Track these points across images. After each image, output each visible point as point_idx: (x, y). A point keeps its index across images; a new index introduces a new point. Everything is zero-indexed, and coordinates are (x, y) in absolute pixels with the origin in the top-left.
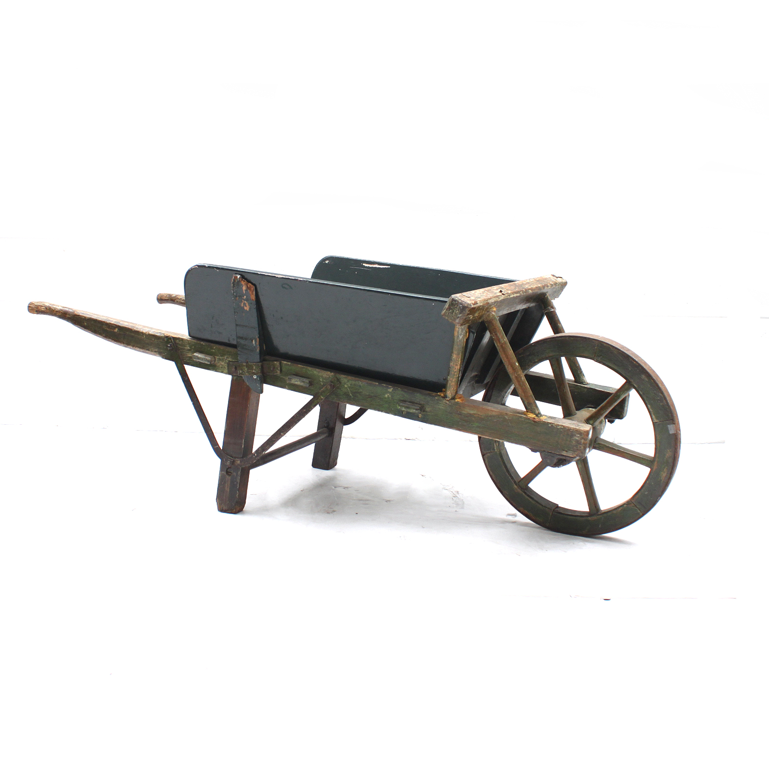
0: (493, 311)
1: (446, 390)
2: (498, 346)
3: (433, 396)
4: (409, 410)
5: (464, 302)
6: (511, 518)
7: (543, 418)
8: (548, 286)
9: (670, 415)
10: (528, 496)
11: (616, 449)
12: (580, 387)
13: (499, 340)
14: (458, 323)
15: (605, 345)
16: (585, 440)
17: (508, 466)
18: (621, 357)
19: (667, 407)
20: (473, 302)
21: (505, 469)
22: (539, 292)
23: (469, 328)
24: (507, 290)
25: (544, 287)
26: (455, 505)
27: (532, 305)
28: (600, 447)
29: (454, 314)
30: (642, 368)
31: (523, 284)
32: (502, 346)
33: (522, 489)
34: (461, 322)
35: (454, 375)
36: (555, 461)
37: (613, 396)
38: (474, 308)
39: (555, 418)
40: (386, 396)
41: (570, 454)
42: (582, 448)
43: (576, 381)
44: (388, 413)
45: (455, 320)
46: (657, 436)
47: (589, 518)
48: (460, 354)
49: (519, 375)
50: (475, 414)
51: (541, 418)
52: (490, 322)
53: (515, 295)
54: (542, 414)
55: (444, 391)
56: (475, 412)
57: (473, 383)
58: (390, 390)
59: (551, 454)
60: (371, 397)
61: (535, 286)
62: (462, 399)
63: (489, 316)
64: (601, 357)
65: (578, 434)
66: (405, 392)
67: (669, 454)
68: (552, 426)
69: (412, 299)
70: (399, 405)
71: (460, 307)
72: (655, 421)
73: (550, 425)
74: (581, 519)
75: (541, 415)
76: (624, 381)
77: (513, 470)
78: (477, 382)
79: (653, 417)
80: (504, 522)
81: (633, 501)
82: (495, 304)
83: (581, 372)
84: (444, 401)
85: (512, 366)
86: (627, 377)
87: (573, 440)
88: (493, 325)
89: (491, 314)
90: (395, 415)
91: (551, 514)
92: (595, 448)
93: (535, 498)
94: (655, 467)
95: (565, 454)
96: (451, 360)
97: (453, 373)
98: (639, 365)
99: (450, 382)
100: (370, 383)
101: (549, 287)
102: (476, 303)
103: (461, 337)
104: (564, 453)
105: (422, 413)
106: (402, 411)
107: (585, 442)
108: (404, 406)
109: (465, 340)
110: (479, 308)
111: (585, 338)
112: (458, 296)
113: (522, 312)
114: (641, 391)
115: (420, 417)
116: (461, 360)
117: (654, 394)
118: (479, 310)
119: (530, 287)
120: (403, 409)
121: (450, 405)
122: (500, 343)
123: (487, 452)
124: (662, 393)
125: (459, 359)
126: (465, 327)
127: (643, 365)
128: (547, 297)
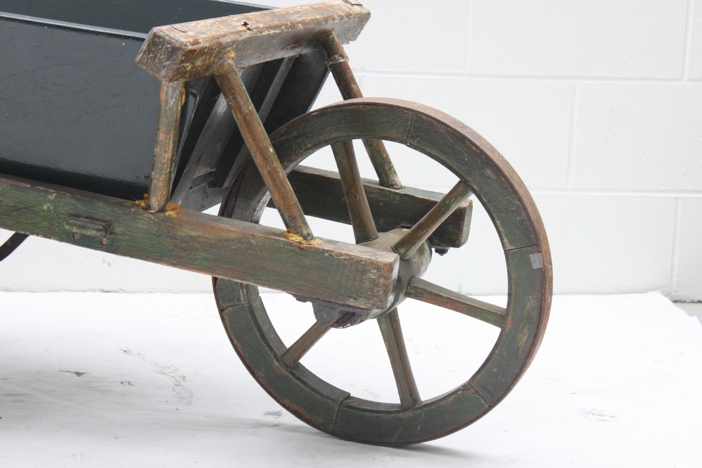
0: (229, 58)
1: (149, 195)
2: (238, 118)
3: (127, 206)
4: (84, 232)
5: (174, 39)
6: (271, 419)
7: (315, 243)
8: (334, 19)
9: (533, 236)
10: (298, 379)
11: (444, 295)
12: (388, 193)
13: (240, 108)
14: (164, 77)
15: (424, 118)
16: (387, 278)
17: (265, 328)
18: (450, 139)
19: (528, 223)
20: (191, 40)
21: (258, 333)
22: (318, 28)
23: (187, 86)
24: (258, 22)
25: (326, 20)
26: (176, 399)
27: (305, 51)
28: (417, 292)
29: (157, 60)
30: (487, 156)
31: (288, 13)
32: (244, 118)
33: (287, 366)
34: (170, 75)
35: (162, 169)
36: (336, 316)
37: (438, 206)
38: (192, 52)
39: (337, 242)
40: (45, 207)
41: (361, 304)
42: (382, 292)
43: (381, 183)
44: (50, 238)
45: (159, 71)
46: (512, 272)
47: (401, 415)
48: (172, 132)
49: (274, 168)
50: (199, 237)
51: (312, 242)
52: (224, 77)
53: (272, 32)
54: (315, 234)
55: (147, 198)
56: (199, 233)
57: (205, 188)
58: (52, 197)
59: (329, 304)
60: (18, 210)
61: (309, 18)
62: (178, 210)
63: (222, 66)
64: (418, 139)
65: (374, 269)
66: (78, 200)
67: (531, 303)
68: (330, 255)
69: (86, 36)
70: (68, 224)
71: (167, 48)
72: (509, 247)
73: (327, 255)
74: (387, 416)
75: (313, 238)
76: (456, 180)
77: (273, 336)
78: (212, 185)
79: (506, 240)
80: (259, 425)
81: (472, 384)
82: (234, 46)
83: (391, 167)
84: (146, 215)
85: (262, 153)
86: (461, 173)
87: (366, 279)
88: (230, 83)
89: (226, 63)
90: (62, 240)
91: (337, 409)
92: (408, 295)
93: (310, 383)
94: (508, 327)
95: (352, 304)
96: (157, 142)
97: (160, 165)
98: (482, 152)
99: (155, 181)
100: (15, 186)
101: (337, 21)
102: (196, 42)
103: (172, 102)
104: (351, 302)
105: (108, 236)
106: (74, 234)
107: (388, 282)
108: (74, 225)
109: (179, 108)
110: (202, 52)
111: (391, 106)
112: (164, 30)
113: (288, 64)
114: (484, 196)
115: (104, 243)
116: (174, 142)
117: (506, 202)
118: (202, 55)
119: (300, 19)
120: (75, 230)
121: (157, 223)
122: (241, 113)
123: (228, 304)
124: (520, 200)
125: (169, 140)
126: (179, 84)
127: (488, 152)
128: (333, 38)
